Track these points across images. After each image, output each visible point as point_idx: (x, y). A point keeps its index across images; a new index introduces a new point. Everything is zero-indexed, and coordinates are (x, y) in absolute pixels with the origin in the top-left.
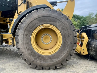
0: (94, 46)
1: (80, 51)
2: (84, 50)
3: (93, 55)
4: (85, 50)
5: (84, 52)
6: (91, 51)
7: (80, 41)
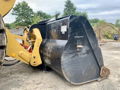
0: (49, 50)
1: (28, 60)
2: (34, 57)
3: (49, 64)
4: (36, 57)
5: (34, 62)
6: (46, 58)
7: (30, 42)
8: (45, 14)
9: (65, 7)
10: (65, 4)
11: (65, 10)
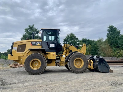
0: (95, 65)
5: (92, 68)
7: (90, 63)
8: (89, 40)
9: (108, 32)
10: (108, 29)
11: (108, 34)
